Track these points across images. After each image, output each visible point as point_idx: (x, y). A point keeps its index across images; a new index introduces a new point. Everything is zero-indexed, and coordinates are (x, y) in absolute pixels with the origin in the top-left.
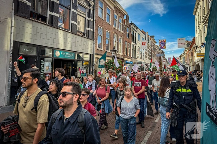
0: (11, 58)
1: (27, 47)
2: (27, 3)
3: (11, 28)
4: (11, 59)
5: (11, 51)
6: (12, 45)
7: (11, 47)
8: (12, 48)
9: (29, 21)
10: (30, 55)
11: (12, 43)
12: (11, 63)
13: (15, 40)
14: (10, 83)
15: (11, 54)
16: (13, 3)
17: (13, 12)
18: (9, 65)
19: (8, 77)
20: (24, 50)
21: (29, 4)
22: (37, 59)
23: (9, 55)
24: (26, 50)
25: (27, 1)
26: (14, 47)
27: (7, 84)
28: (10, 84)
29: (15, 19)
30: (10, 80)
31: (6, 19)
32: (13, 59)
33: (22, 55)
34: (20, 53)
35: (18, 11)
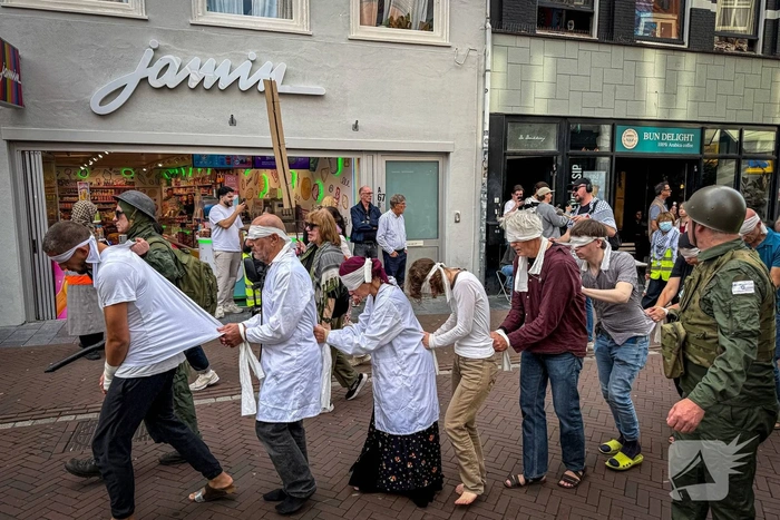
0: (486, 165)
1: (527, 127)
3: (484, 76)
4: (485, 169)
5: (485, 145)
6: (487, 128)
7: (484, 133)
8: (487, 137)
9: (535, 42)
10: (535, 154)
11: (487, 121)
12: (485, 179)
13: (493, 111)
14: (484, 235)
15: (485, 153)
17: (489, 25)
18: (480, 187)
19: (478, 219)
20: (521, 138)
22: (560, 163)
23: (481, 158)
24: (525, 137)
26: (491, 133)
27: (477, 238)
28: (484, 238)
29: (493, 45)
30: (484, 229)
31: (471, 53)
32: (491, 170)
33: (514, 154)
34: (509, 150)
35: (500, 18)
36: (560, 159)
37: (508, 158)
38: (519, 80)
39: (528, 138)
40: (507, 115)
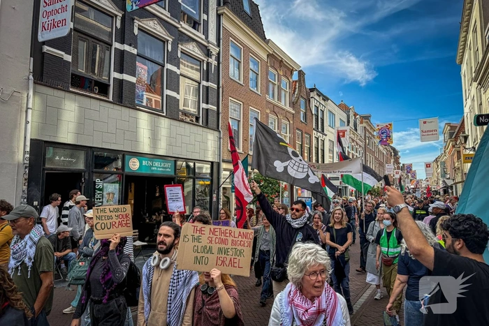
0: (27, 177)
1: (62, 151)
2: (62, 55)
3: (26, 112)
4: (26, 179)
5: (26, 162)
6: (28, 149)
7: (25, 152)
8: (28, 156)
9: (68, 95)
10: (69, 170)
11: (28, 143)
12: (25, 188)
13: (33, 138)
15: (26, 167)
16: (32, 59)
17: (31, 77)
18: (21, 194)
20: (57, 158)
21: (68, 58)
22: (87, 178)
23: (22, 171)
24: (60, 158)
25: (63, 53)
26: (31, 152)
29: (35, 92)
31: (15, 94)
32: (31, 180)
33: (52, 169)
34: (47, 166)
35: (42, 75)
36: (87, 174)
37: (46, 172)
38: (51, 117)
39: (62, 158)
40: (46, 142)
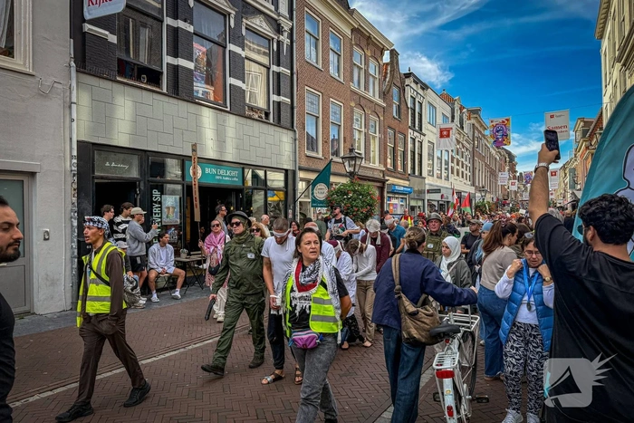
0: (75, 186)
1: (112, 155)
2: (107, 36)
3: (70, 107)
4: (75, 190)
5: (73, 168)
6: (75, 153)
7: (72, 157)
8: (75, 161)
9: (116, 86)
10: (121, 178)
11: (75, 147)
12: (75, 199)
13: (83, 138)
14: (76, 251)
15: (74, 175)
16: (72, 40)
17: (73, 64)
18: (70, 207)
19: (68, 236)
20: (107, 164)
21: (113, 39)
22: (142, 188)
23: (70, 180)
24: (111, 164)
25: (107, 33)
26: (79, 157)
27: (69, 255)
28: (76, 254)
29: (78, 82)
30: (75, 245)
31: (55, 85)
32: (80, 191)
33: (102, 178)
34: (97, 174)
35: (84, 61)
36: (142, 184)
37: (96, 181)
38: (103, 115)
39: (113, 165)
40: (94, 144)
